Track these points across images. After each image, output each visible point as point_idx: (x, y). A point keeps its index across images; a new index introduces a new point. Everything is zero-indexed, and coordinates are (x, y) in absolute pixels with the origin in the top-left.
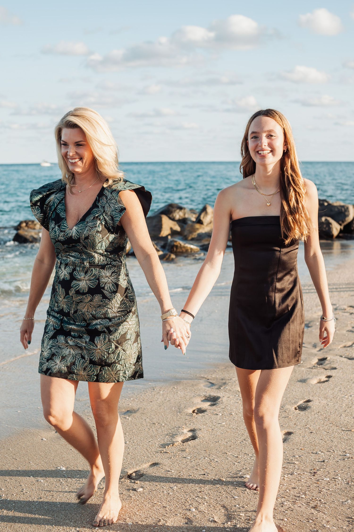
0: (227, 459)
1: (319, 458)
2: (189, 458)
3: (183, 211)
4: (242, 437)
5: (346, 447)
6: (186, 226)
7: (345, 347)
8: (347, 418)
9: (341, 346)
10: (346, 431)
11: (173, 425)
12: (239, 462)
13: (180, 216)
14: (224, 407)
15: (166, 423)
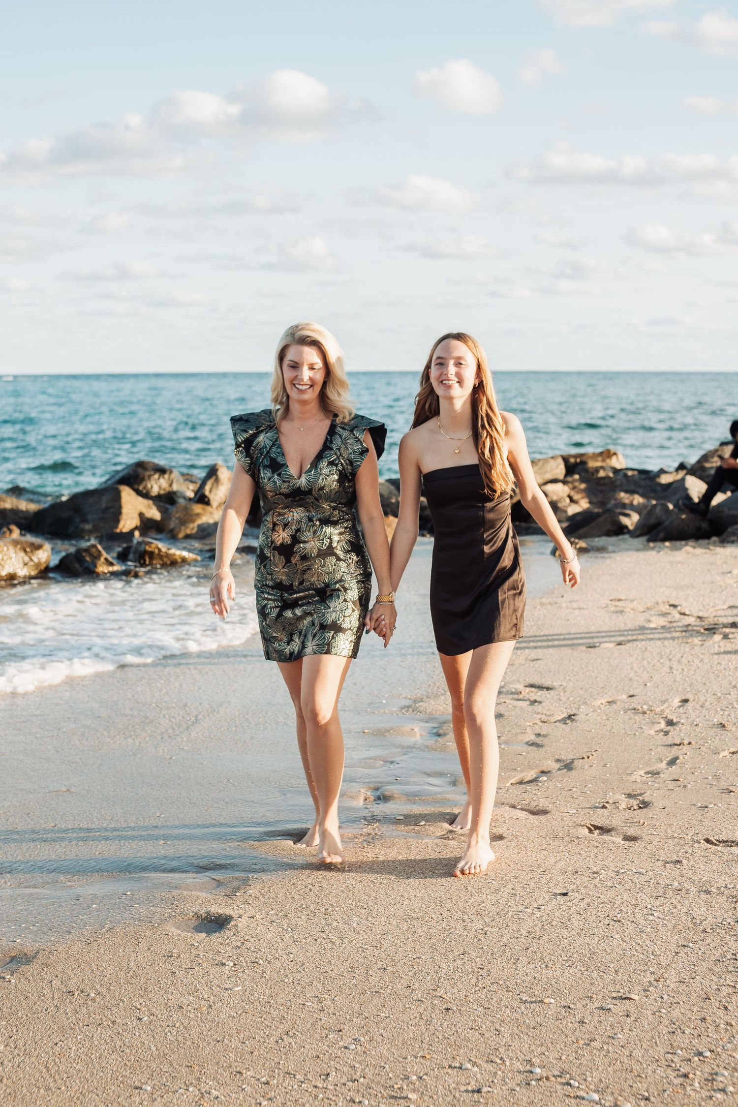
0: (243, 1089)
1: (468, 1081)
2: (149, 1088)
3: (166, 476)
4: (281, 1027)
5: (532, 1047)
6: (172, 509)
7: (521, 783)
8: (532, 966)
9: (513, 781)
10: (531, 1002)
11: (117, 994)
12: (271, 1099)
13: (160, 487)
14: (239, 944)
15: (100, 990)
